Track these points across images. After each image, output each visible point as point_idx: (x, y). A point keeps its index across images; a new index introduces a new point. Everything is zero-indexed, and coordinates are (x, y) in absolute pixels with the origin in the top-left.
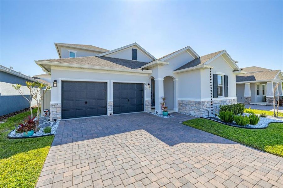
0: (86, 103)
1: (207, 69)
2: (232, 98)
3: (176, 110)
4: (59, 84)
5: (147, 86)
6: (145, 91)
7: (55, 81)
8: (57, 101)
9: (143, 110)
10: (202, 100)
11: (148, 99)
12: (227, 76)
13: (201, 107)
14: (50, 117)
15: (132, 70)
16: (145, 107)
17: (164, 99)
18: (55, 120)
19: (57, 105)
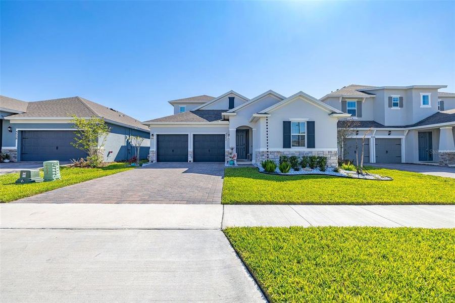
1: (265, 117)
2: (326, 150)
3: (253, 162)
4: (155, 137)
5: (228, 137)
6: (226, 142)
7: (153, 135)
8: (154, 149)
9: (224, 161)
10: (261, 150)
11: (228, 150)
12: (314, 122)
13: (261, 157)
14: (150, 159)
15: (208, 122)
16: (226, 157)
17: (232, 149)
18: (152, 162)
19: (153, 151)
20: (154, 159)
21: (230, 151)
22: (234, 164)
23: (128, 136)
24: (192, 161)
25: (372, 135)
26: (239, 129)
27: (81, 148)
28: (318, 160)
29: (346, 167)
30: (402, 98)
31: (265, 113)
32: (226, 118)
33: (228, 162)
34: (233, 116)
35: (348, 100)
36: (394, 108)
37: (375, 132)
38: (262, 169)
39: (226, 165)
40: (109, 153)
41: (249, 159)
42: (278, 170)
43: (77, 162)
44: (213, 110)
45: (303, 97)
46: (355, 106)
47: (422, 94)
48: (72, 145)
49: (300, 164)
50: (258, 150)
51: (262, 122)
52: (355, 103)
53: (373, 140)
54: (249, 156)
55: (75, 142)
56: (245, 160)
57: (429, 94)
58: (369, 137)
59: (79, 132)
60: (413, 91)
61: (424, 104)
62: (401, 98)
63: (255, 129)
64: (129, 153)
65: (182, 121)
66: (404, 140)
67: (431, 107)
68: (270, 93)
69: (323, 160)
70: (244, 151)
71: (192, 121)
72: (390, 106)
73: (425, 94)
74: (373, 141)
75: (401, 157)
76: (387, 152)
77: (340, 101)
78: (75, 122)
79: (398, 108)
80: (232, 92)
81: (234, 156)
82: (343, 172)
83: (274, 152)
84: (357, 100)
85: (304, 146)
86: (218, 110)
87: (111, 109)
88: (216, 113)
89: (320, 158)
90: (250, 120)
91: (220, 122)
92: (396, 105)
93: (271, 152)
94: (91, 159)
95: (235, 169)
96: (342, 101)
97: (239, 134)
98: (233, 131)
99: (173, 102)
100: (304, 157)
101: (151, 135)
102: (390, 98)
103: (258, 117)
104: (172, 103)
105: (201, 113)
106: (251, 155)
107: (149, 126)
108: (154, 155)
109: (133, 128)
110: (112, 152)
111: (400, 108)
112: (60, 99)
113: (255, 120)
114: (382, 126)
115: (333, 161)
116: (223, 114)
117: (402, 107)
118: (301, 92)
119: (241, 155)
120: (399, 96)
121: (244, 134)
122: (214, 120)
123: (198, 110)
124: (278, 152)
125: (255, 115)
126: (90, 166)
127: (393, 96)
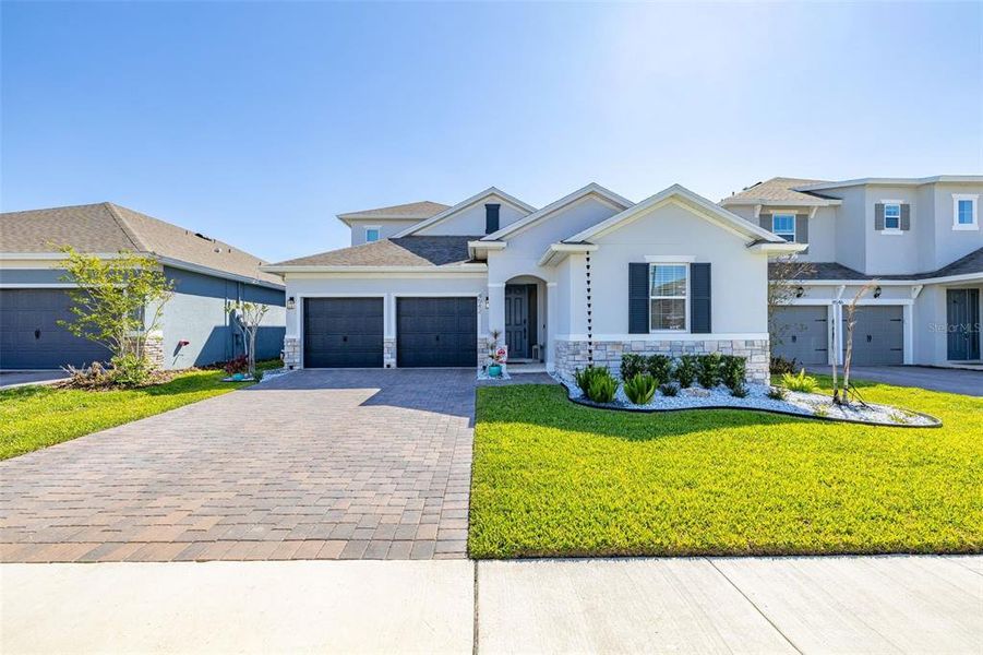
0: (345, 339)
1: (581, 253)
2: (740, 338)
3: (550, 367)
4: (298, 305)
5: (483, 304)
6: (479, 316)
7: (292, 299)
8: (295, 335)
9: (476, 365)
10: (573, 338)
11: (485, 336)
12: (709, 265)
13: (571, 357)
14: (285, 361)
15: (434, 266)
16: (479, 355)
17: (496, 335)
18: (291, 368)
19: (294, 340)
20: (297, 360)
21: (491, 340)
22: (500, 374)
23: (233, 302)
24: (394, 365)
25: (836, 298)
26: (515, 282)
27: (90, 336)
28: (723, 364)
29: (796, 382)
30: (908, 206)
31: (583, 242)
32: (480, 255)
33: (484, 367)
34: (498, 250)
35: (775, 213)
36: (888, 231)
37: (842, 290)
38: (576, 392)
39: (481, 376)
40: (180, 346)
41: (536, 358)
42: (620, 395)
43: (80, 372)
44: (447, 237)
45: (683, 200)
46: (791, 228)
47: (957, 197)
48: (64, 328)
49: (675, 376)
50: (563, 338)
51: (576, 266)
52: (791, 219)
53: (838, 310)
54: (536, 350)
55: (73, 319)
56: (526, 361)
57: (973, 198)
58: (828, 302)
59: (83, 292)
60: (938, 191)
61: (962, 221)
62: (905, 209)
63: (555, 284)
64: (237, 343)
65: (366, 264)
66: (911, 307)
67: (977, 229)
68: (593, 192)
69: (735, 366)
70: (526, 339)
71: (392, 264)
72: (878, 227)
73: (965, 197)
74: (838, 314)
75: (901, 350)
76: (869, 338)
77: (757, 216)
78: (72, 266)
79: (897, 232)
80: (493, 192)
81: (502, 352)
82: (794, 400)
83: (606, 344)
84: (796, 212)
85: (683, 327)
86: (459, 237)
87: (198, 235)
88: (453, 243)
89: (729, 359)
90: (543, 259)
91: (463, 266)
92: (892, 223)
93: (597, 345)
94: (119, 364)
95: (503, 390)
96: (760, 215)
97: (513, 296)
98: (496, 289)
99: (349, 217)
100: (685, 358)
101: (287, 298)
102: (879, 208)
103: (563, 252)
104: (345, 220)
105: (416, 244)
106: (543, 348)
107: (282, 275)
108: (298, 349)
109: (246, 281)
110: (186, 343)
111: (902, 232)
112: (59, 210)
113: (556, 261)
114: (861, 276)
115: (758, 366)
116: (471, 244)
117: (908, 229)
118: (676, 186)
119: (518, 348)
120: (901, 202)
121: (524, 295)
122: (449, 262)
123: (409, 236)
124: (617, 344)
125: (556, 247)
126: (115, 383)
127: (887, 202)
